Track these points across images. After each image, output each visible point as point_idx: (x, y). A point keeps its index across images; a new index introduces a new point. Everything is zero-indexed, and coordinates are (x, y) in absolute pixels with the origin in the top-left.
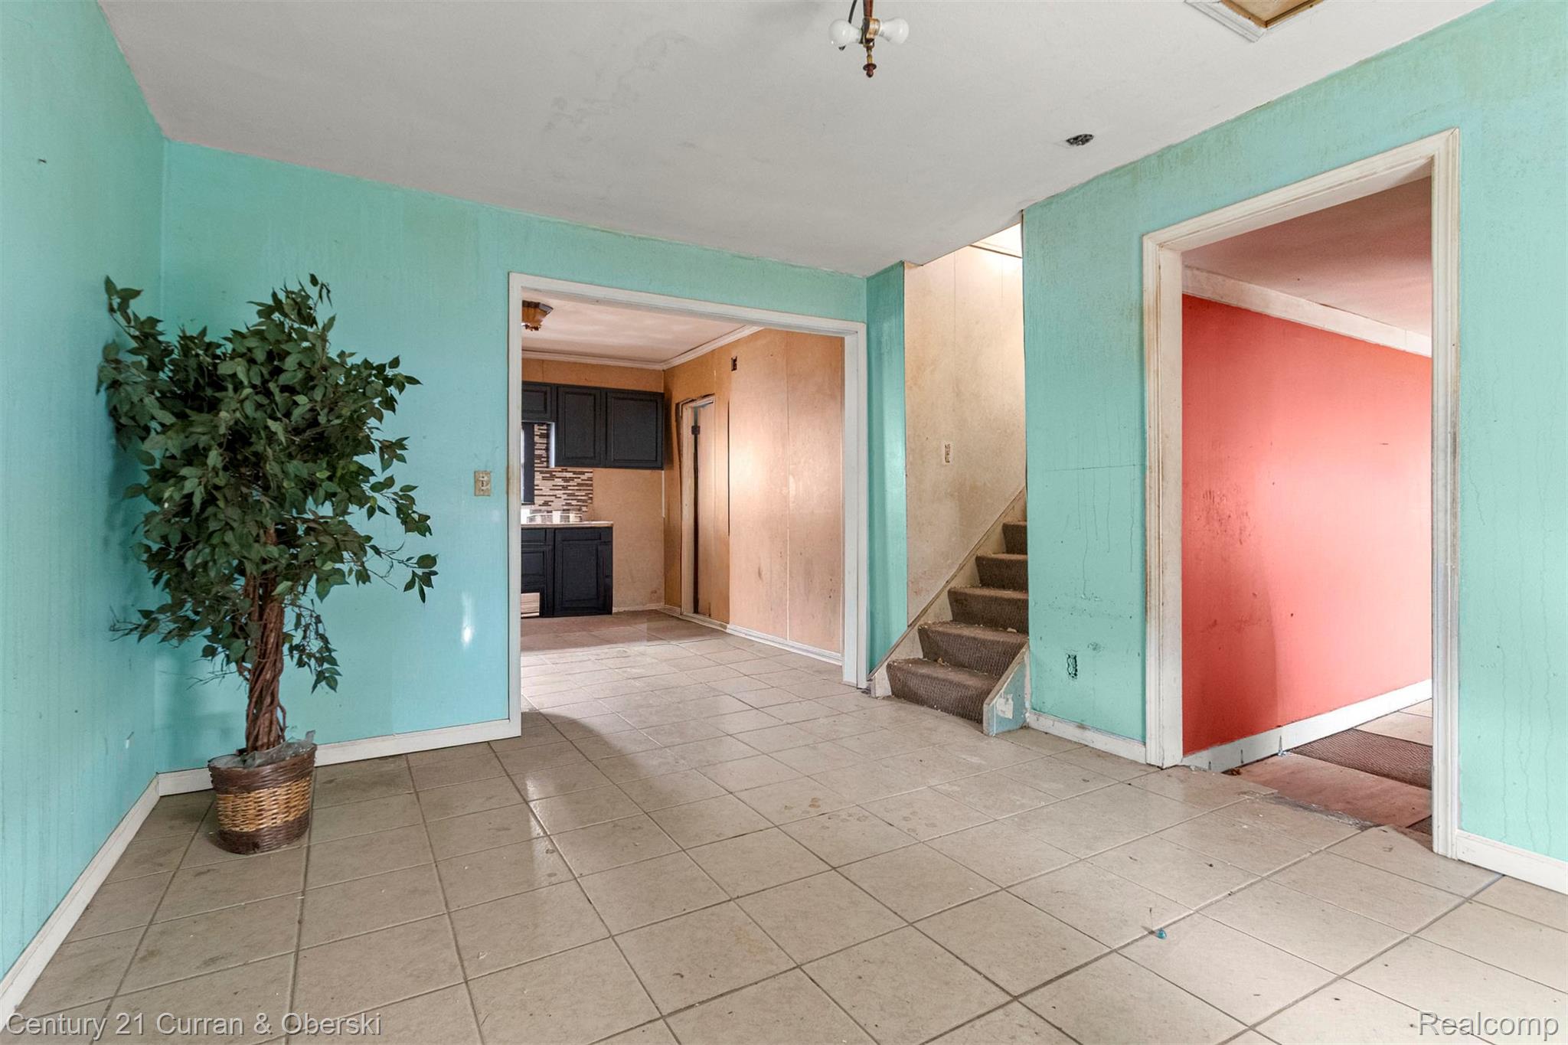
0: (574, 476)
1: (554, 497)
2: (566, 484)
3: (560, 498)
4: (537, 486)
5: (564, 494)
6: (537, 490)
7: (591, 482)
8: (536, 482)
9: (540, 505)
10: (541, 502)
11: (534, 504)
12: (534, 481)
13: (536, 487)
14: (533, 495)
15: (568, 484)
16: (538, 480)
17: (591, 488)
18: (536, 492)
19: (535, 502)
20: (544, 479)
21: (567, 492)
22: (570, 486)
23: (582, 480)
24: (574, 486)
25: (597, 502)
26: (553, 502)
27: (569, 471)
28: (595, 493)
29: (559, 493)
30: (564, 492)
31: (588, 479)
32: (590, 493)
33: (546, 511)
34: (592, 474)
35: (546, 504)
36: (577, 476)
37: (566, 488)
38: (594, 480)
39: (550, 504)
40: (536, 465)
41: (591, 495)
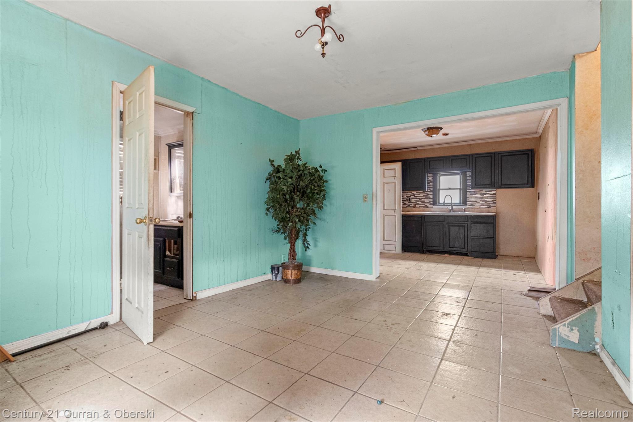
0: (486, 193)
1: (476, 202)
2: (482, 196)
3: (479, 202)
4: (468, 197)
5: (481, 201)
6: (468, 199)
7: (495, 195)
8: (467, 196)
9: (469, 206)
10: (470, 204)
11: (466, 205)
12: (466, 195)
13: (467, 198)
14: (466, 201)
15: (483, 196)
16: (468, 195)
17: (495, 198)
18: (467, 200)
19: (467, 204)
20: (471, 194)
21: (482, 200)
22: (484, 197)
23: (490, 194)
24: (486, 197)
25: (499, 204)
26: (475, 204)
27: (482, 191)
28: (497, 200)
29: (478, 200)
30: (481, 200)
31: (494, 194)
32: (494, 200)
33: (472, 208)
34: (496, 192)
35: (472, 205)
36: (487, 193)
37: (482, 198)
38: (497, 194)
39: (474, 205)
40: (467, 189)
41: (495, 201)
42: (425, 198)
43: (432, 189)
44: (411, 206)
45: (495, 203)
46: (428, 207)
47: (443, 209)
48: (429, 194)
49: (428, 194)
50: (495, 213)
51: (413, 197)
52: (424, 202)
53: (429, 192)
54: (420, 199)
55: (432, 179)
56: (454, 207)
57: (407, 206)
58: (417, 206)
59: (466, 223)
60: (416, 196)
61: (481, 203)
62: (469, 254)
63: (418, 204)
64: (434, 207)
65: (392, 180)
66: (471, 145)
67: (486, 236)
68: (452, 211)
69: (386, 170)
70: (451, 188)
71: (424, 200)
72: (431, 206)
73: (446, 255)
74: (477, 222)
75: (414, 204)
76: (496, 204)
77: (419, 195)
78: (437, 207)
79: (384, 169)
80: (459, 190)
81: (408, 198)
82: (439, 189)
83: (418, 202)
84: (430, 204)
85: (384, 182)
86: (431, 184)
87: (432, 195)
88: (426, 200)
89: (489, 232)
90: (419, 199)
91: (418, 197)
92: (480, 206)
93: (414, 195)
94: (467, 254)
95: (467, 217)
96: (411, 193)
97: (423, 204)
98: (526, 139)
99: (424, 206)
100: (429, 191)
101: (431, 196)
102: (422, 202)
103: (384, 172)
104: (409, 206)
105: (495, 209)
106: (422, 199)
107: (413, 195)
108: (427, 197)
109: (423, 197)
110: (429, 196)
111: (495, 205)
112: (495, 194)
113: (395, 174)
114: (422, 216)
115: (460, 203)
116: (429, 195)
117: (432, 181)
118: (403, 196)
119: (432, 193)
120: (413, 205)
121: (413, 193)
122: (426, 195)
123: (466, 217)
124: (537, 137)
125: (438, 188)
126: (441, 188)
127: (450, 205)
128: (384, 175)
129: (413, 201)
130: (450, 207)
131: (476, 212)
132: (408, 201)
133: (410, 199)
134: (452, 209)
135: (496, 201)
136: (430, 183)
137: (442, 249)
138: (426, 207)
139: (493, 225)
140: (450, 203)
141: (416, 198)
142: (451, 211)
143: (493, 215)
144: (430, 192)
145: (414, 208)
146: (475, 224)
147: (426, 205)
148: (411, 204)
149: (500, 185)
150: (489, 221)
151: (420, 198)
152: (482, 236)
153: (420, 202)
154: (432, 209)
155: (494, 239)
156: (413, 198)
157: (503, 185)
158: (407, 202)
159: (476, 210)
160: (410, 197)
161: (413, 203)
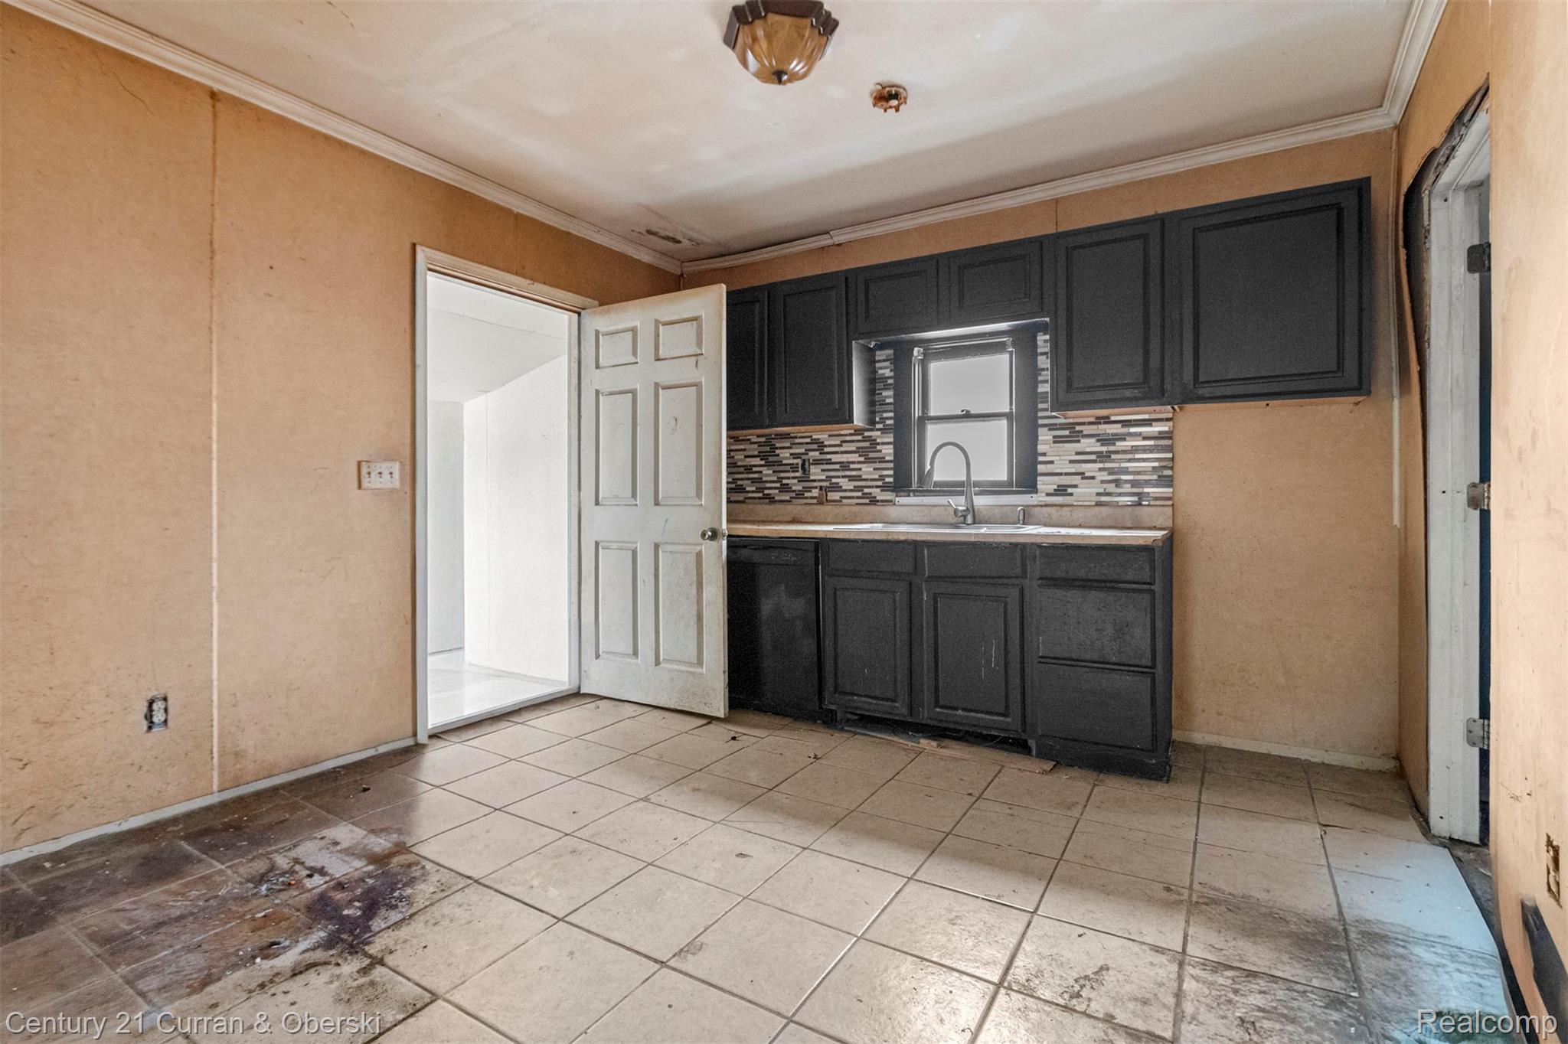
0: (1125, 430)
1: (1078, 478)
2: (1104, 449)
3: (1093, 478)
4: (1044, 454)
5: (1100, 469)
6: (1043, 463)
7: (1169, 442)
8: (1041, 448)
9: (1048, 495)
10: (1052, 488)
11: (1036, 493)
12: (1036, 447)
13: (1040, 459)
14: (1034, 474)
15: (1112, 448)
16: (1045, 443)
17: (1169, 455)
18: (1041, 468)
19: (1039, 487)
20: (1057, 440)
21: (1107, 465)
22: (1117, 452)
23: (1145, 438)
24: (1125, 452)
25: (1186, 487)
26: (1075, 486)
27: (1106, 420)
28: (1179, 465)
29: (1089, 469)
30: (1101, 465)
31: (1161, 436)
32: (1165, 467)
33: (1062, 506)
34: (1170, 424)
35: (1061, 491)
36: (1133, 430)
37: (1102, 457)
38: (1177, 437)
39: (1070, 490)
40: (1040, 414)
41: (1169, 472)
42: (862, 459)
43: (890, 418)
44: (806, 494)
45: (1168, 481)
46: (874, 501)
47: (935, 512)
48: (879, 440)
49: (874, 443)
50: (1160, 534)
51: (815, 455)
52: (858, 478)
53: (879, 433)
54: (845, 466)
55: (892, 374)
56: (980, 501)
57: (794, 495)
58: (834, 496)
59: (1015, 581)
60: (826, 450)
61: (1103, 482)
62: (1032, 743)
63: (837, 488)
64: (902, 500)
65: (686, 372)
66: (1057, 201)
67: (1114, 659)
68: (969, 520)
69: (665, 324)
70: (972, 412)
71: (860, 469)
72: (889, 496)
73: (924, 742)
74: (1069, 583)
75: (821, 488)
76: (1170, 486)
77: (841, 446)
78: (912, 500)
79: (657, 322)
80: (1004, 422)
81: (799, 461)
82: (924, 419)
83: (834, 480)
84: (885, 488)
85: (657, 385)
86: (888, 395)
87: (892, 446)
88: (867, 470)
89: (1127, 637)
90: (837, 467)
91: (835, 458)
92: (1098, 494)
93: (821, 446)
94: (1026, 741)
95: (1018, 555)
96: (808, 440)
97: (857, 489)
98: (1323, 145)
99: (858, 498)
100: (878, 426)
101: (888, 451)
102: (851, 478)
103: (657, 336)
104: (800, 495)
105: (1169, 510)
106: (852, 466)
107: (815, 446)
108: (871, 455)
109: (855, 457)
110: (880, 451)
111: (1171, 490)
112: (1171, 438)
113: (699, 344)
114: (817, 545)
115: (1009, 483)
116: (879, 447)
117: (890, 381)
118: (732, 454)
119: (890, 438)
120: (815, 493)
121: (814, 437)
122: (867, 444)
123: (1021, 551)
124: (1379, 133)
125: (917, 412)
126: (933, 412)
127: (961, 493)
128: (657, 348)
129: (816, 473)
130: (962, 500)
131: (1080, 526)
132: (797, 474)
133: (807, 464)
134: (971, 509)
135: (1172, 468)
136: (885, 393)
137: (904, 711)
138: (867, 501)
139: (1147, 597)
140: (961, 484)
141: (829, 462)
142: (965, 517)
143: (1149, 542)
144: (884, 430)
145: (821, 503)
146: (1060, 593)
147: (866, 490)
148: (809, 489)
149: (1191, 386)
150: (1130, 576)
151: (844, 458)
152: (1095, 657)
153: (843, 477)
154: (892, 512)
155: (1154, 673)
156: (817, 462)
157: (1202, 382)
158: (794, 478)
159: (1079, 515)
160: (804, 457)
161: (815, 484)
